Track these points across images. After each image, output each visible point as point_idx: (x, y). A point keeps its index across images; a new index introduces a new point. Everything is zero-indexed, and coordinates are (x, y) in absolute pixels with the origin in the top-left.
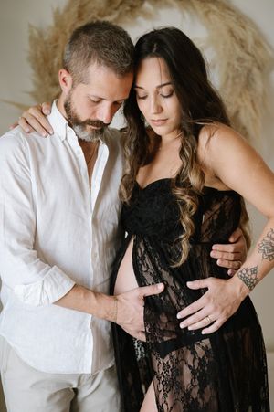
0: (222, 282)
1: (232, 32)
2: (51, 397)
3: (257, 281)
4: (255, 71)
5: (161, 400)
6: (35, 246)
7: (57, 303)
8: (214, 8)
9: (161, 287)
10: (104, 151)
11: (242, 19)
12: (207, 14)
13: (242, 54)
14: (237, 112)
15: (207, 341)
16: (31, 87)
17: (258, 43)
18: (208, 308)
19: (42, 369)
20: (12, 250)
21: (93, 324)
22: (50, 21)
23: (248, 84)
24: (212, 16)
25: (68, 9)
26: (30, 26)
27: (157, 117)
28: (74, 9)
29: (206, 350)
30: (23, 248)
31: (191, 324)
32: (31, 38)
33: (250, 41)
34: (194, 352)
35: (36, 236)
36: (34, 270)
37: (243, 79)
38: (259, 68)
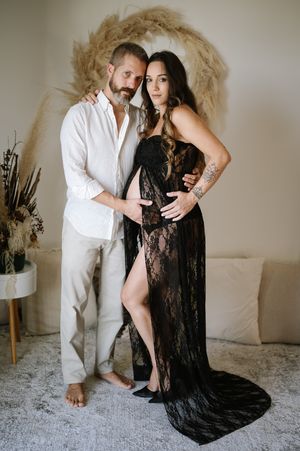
0: (185, 194)
1: (200, 53)
2: (89, 251)
3: (203, 194)
4: (214, 78)
5: (148, 257)
6: (86, 168)
7: (93, 199)
8: (190, 38)
9: (151, 203)
10: (127, 119)
11: (207, 46)
12: (185, 41)
13: (206, 67)
14: (202, 104)
15: (175, 224)
16: (72, 80)
17: (216, 61)
18: (177, 208)
19: (84, 234)
20: (72, 168)
21: (115, 213)
22: (86, 40)
23: (209, 86)
24: (188, 42)
25: (99, 33)
26: (75, 42)
27: (155, 93)
28: (103, 34)
29: (174, 229)
30: (78, 168)
31: (167, 215)
32: (74, 49)
33: (211, 60)
34: (168, 231)
35: (86, 163)
36: (84, 179)
37: (206, 84)
38: (216, 77)
